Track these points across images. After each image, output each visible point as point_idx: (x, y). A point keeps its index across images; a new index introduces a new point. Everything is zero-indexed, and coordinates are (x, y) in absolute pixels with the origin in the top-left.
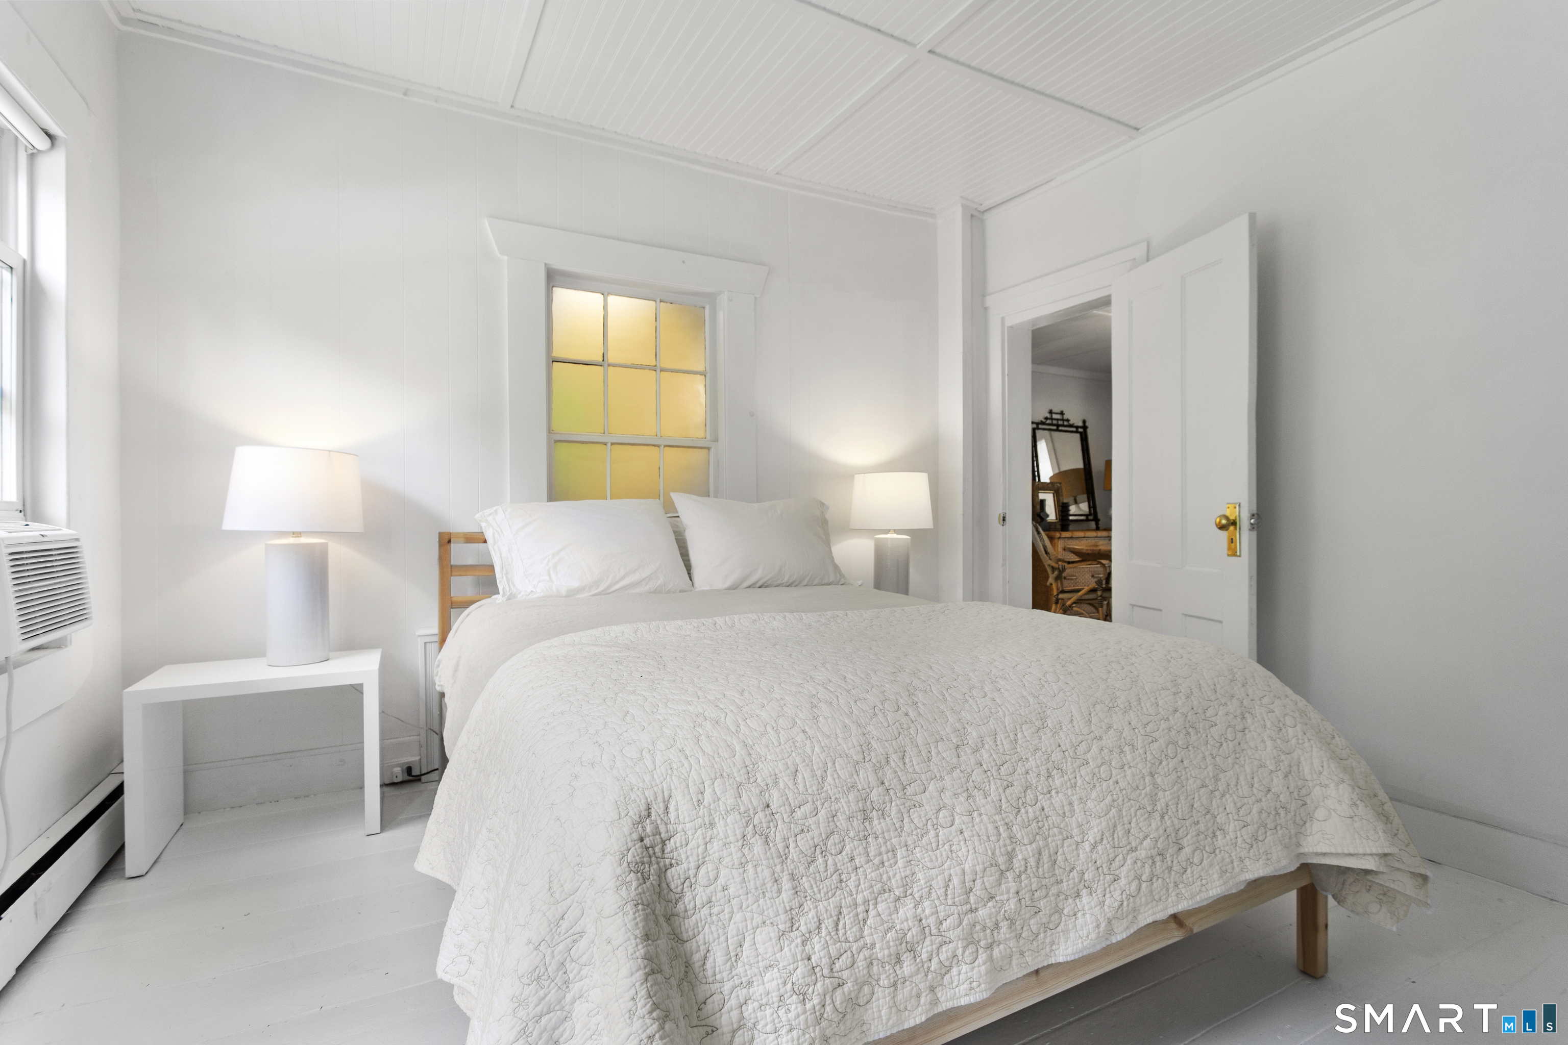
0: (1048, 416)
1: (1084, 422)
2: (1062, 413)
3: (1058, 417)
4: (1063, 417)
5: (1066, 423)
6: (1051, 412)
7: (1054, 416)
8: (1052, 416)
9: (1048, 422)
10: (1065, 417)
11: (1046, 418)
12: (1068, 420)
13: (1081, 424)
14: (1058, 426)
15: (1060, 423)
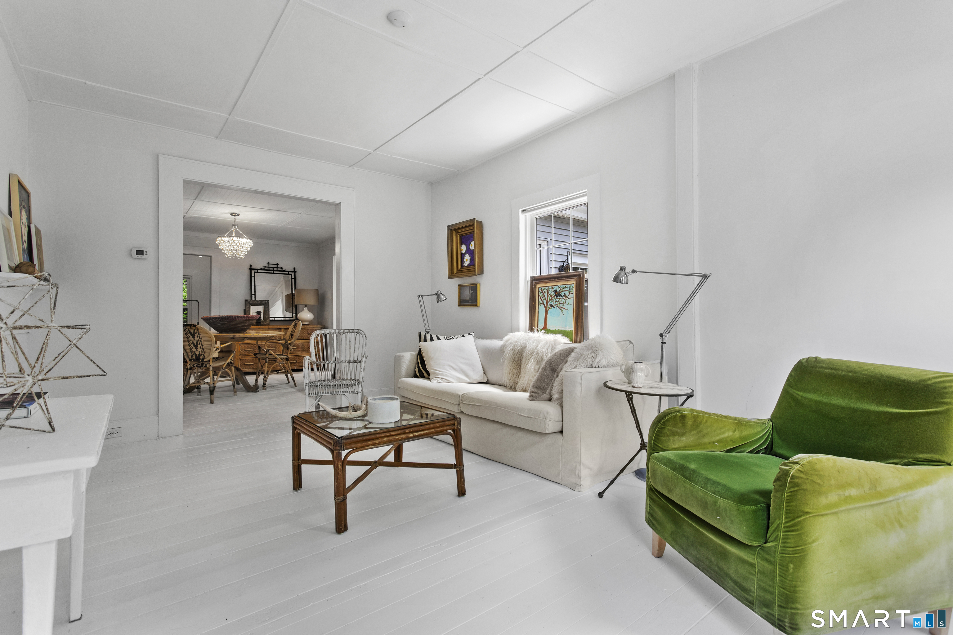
0: (267, 265)
1: (294, 269)
2: (277, 264)
3: (276, 266)
4: (278, 266)
5: (279, 269)
6: (269, 264)
7: (270, 266)
8: (269, 266)
9: (266, 268)
10: (279, 266)
11: (265, 267)
12: (281, 268)
13: (293, 270)
14: (273, 270)
15: (275, 269)
